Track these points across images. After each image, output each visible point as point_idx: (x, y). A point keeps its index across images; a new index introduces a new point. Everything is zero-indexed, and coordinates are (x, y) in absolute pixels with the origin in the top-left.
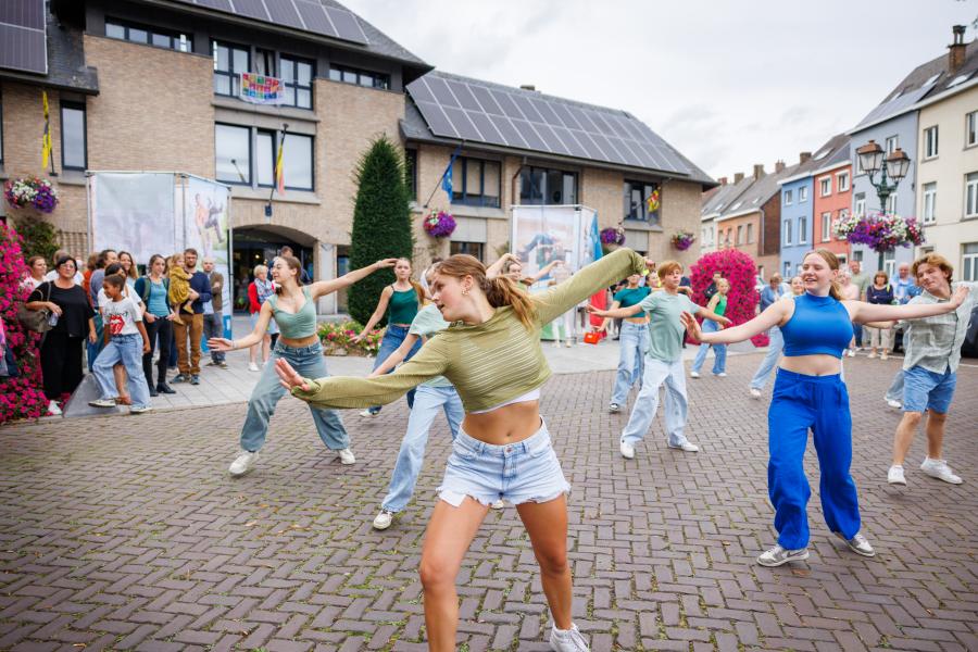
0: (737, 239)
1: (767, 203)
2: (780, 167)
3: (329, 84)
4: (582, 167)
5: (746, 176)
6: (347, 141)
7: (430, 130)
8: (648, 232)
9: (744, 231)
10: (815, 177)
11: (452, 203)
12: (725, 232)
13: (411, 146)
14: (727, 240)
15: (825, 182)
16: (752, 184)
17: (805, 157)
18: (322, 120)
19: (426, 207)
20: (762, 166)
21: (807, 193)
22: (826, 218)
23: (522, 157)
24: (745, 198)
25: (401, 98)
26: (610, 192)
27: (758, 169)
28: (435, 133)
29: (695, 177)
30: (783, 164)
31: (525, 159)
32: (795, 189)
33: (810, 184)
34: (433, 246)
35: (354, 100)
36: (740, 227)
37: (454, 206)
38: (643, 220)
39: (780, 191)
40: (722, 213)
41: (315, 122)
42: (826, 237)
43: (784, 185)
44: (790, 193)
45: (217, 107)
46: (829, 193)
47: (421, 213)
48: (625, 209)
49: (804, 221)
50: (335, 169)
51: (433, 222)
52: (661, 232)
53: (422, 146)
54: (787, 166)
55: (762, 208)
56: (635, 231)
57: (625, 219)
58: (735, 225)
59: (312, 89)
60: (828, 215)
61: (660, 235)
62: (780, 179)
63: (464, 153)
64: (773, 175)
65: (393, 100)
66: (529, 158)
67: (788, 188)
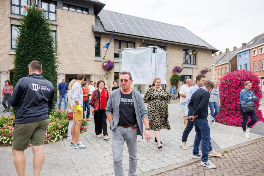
0: (221, 72)
1: (232, 60)
2: (235, 49)
3: (62, 11)
4: (167, 44)
5: (223, 52)
6: (70, 33)
7: (105, 29)
8: (192, 68)
9: (224, 69)
10: (250, 50)
11: (114, 58)
12: (217, 70)
13: (98, 35)
14: (218, 72)
15: (254, 51)
16: (225, 55)
17: (244, 45)
18: (59, 24)
19: (104, 59)
20: (228, 49)
21: (247, 56)
22: (255, 64)
23: (142, 40)
24: (223, 59)
25: (93, 17)
26: (177, 54)
27: (227, 50)
28: (106, 30)
29: (209, 48)
30: (236, 48)
31: (143, 40)
32: (242, 55)
33: (248, 52)
34: (106, 74)
35: (73, 17)
36: (222, 68)
37: (115, 59)
38: (190, 64)
39: (236, 56)
40: (216, 64)
41: (56, 25)
42: (255, 70)
43: (238, 53)
44: (240, 56)
45: (11, 18)
46: (256, 55)
47: (102, 61)
48: (183, 60)
49: (246, 65)
50: (65, 44)
51: (105, 64)
52: (197, 68)
53: (102, 35)
54: (237, 48)
55: (230, 61)
56: (188, 68)
57: (183, 63)
58: (220, 67)
59: (55, 13)
60: (256, 63)
61: (197, 69)
62: (236, 52)
63: (119, 39)
64: (232, 51)
65: (89, 17)
66: (145, 40)
67: (240, 54)
